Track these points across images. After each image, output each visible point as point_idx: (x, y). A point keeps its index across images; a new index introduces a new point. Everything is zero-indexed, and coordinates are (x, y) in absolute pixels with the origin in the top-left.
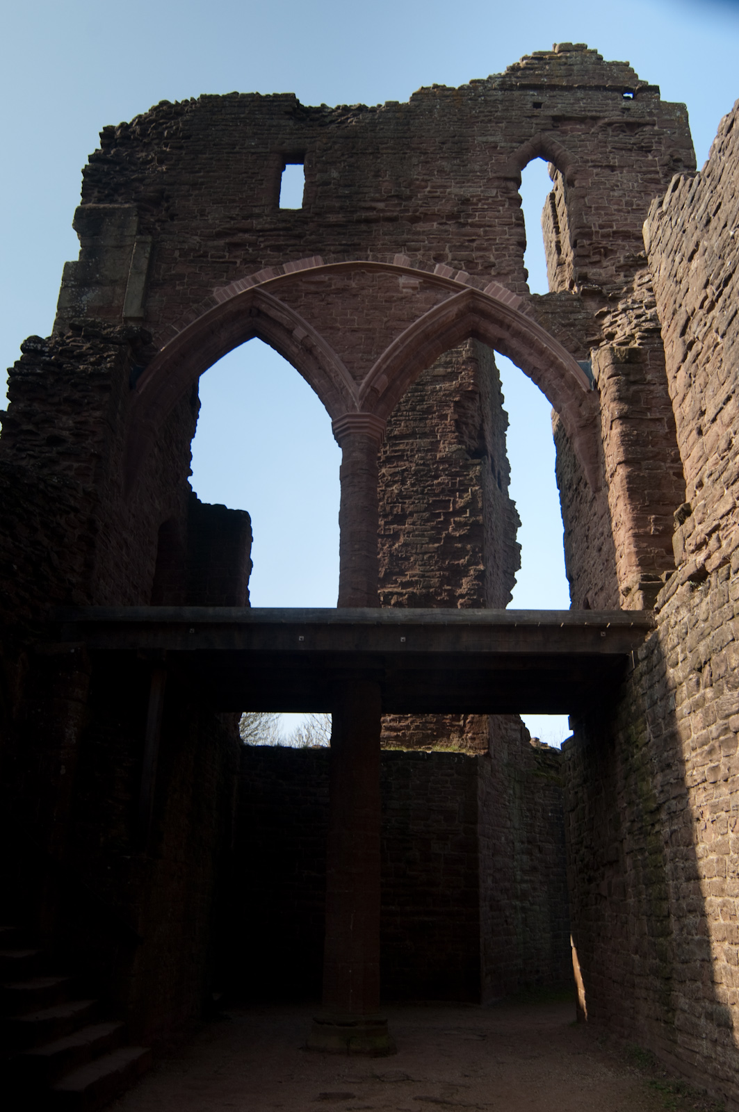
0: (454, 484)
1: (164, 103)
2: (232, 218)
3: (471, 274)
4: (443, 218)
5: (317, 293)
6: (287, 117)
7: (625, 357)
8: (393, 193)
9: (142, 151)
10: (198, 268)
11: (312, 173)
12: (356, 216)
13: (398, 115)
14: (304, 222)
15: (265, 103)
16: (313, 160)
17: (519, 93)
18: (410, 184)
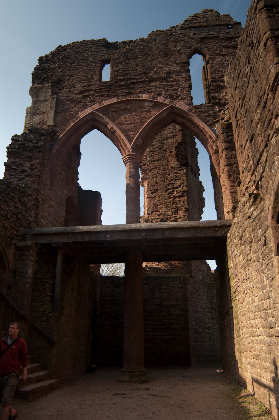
0: (176, 177)
1: (60, 46)
2: (85, 86)
3: (171, 99)
4: (161, 79)
5: (115, 111)
6: (103, 47)
7: (226, 126)
8: (142, 72)
9: (53, 65)
10: (73, 106)
11: (113, 67)
12: (129, 82)
13: (144, 43)
14: (111, 85)
15: (96, 43)
16: (113, 62)
17: (188, 30)
18: (148, 68)
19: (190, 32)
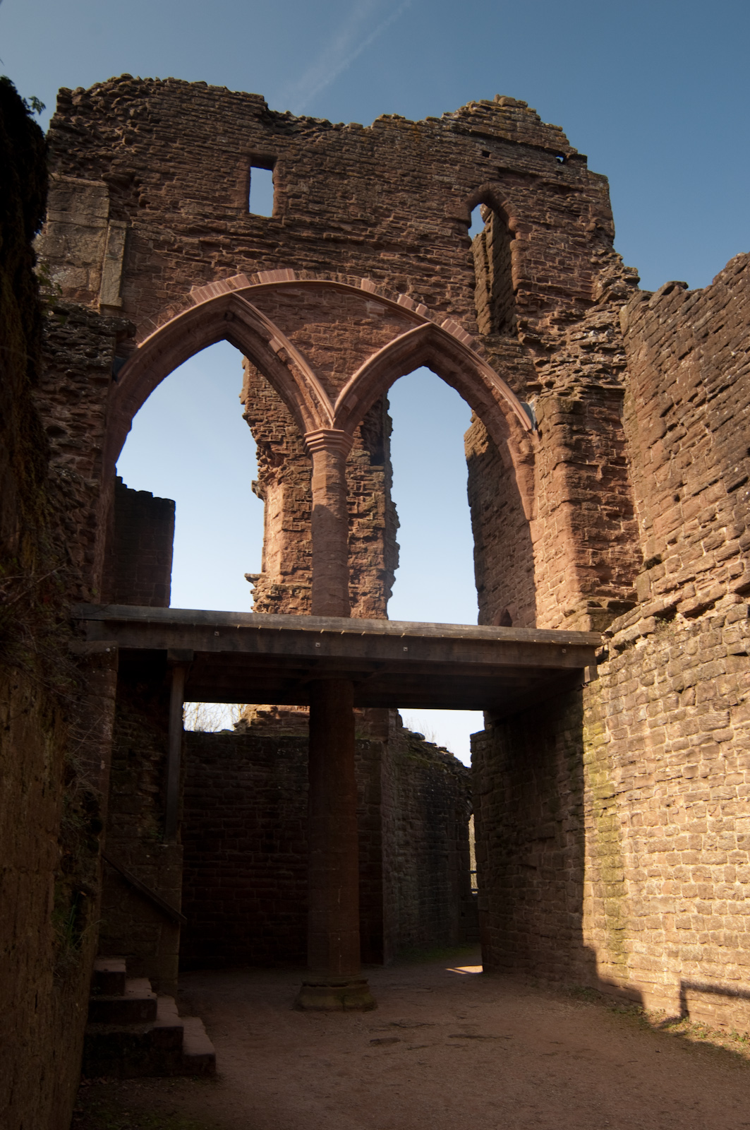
0: (358, 488)
2: (206, 216)
3: (429, 308)
4: (403, 249)
5: (290, 306)
6: (257, 120)
7: (568, 408)
8: (359, 218)
9: (106, 126)
10: (173, 264)
11: (284, 183)
12: (325, 235)
13: (363, 139)
14: (276, 231)
15: (235, 101)
16: (284, 168)
17: (471, 139)
18: (375, 211)
19: (475, 146)
